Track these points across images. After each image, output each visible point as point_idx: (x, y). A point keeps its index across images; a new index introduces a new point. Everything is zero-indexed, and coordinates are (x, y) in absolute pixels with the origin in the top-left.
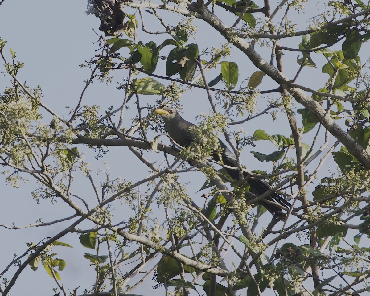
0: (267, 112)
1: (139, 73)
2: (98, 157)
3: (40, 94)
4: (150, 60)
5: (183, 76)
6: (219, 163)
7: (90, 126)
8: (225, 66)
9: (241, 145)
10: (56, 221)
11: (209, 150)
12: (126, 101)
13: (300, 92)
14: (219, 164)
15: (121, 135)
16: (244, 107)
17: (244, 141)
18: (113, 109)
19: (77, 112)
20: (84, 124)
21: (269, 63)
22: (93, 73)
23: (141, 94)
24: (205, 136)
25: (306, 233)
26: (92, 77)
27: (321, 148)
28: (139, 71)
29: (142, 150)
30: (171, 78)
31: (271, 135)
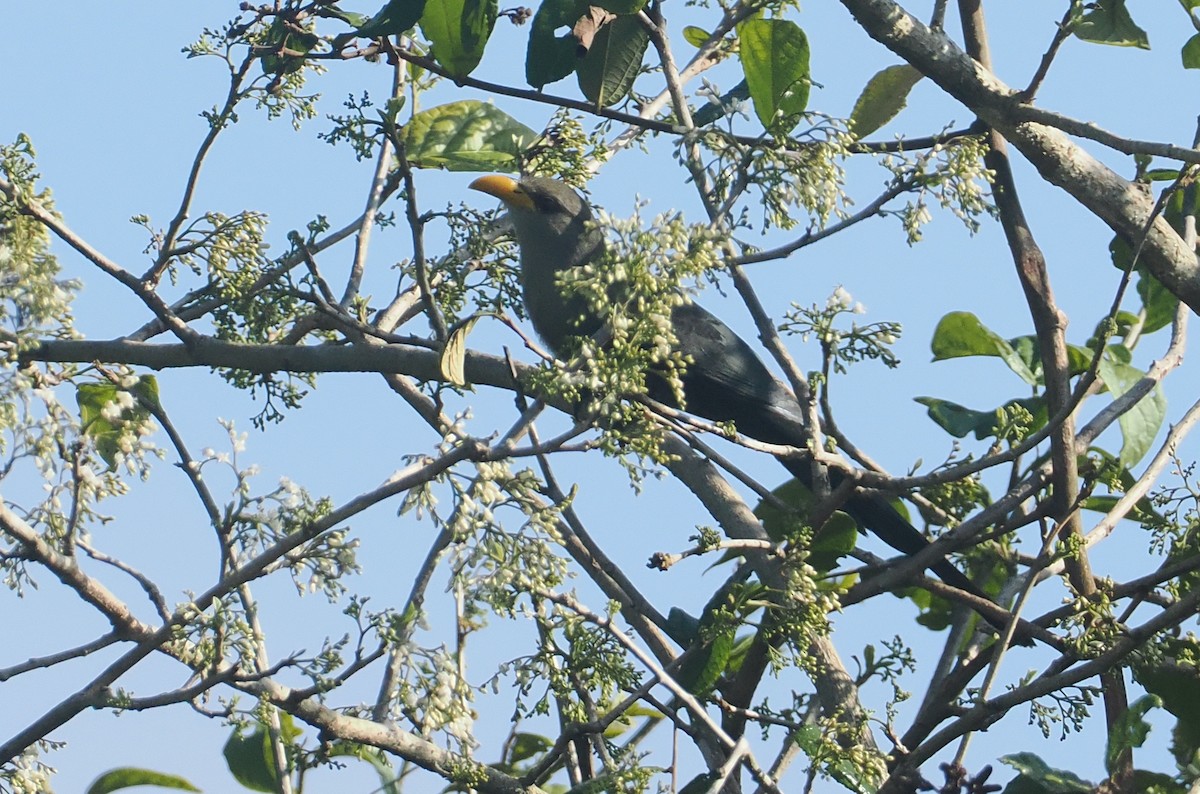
0: (882, 208)
1: (433, 80)
2: (264, 419)
3: (24, 168)
4: (459, 22)
5: (589, 86)
6: (719, 430)
7: (228, 295)
8: (755, 39)
9: (841, 361)
10: (33, 665)
11: (629, 363)
12: (377, 197)
13: (1055, 137)
14: (720, 435)
15: (354, 331)
16: (793, 192)
17: (852, 343)
18: (327, 226)
19: (179, 240)
20: (211, 287)
21: (927, 23)
22: (237, 80)
23: (441, 166)
24: (619, 311)
25: (1067, 706)
26: (234, 97)
27: (1155, 370)
28: (435, 75)
29: (439, 388)
30: (543, 92)
31: (1007, 336)
